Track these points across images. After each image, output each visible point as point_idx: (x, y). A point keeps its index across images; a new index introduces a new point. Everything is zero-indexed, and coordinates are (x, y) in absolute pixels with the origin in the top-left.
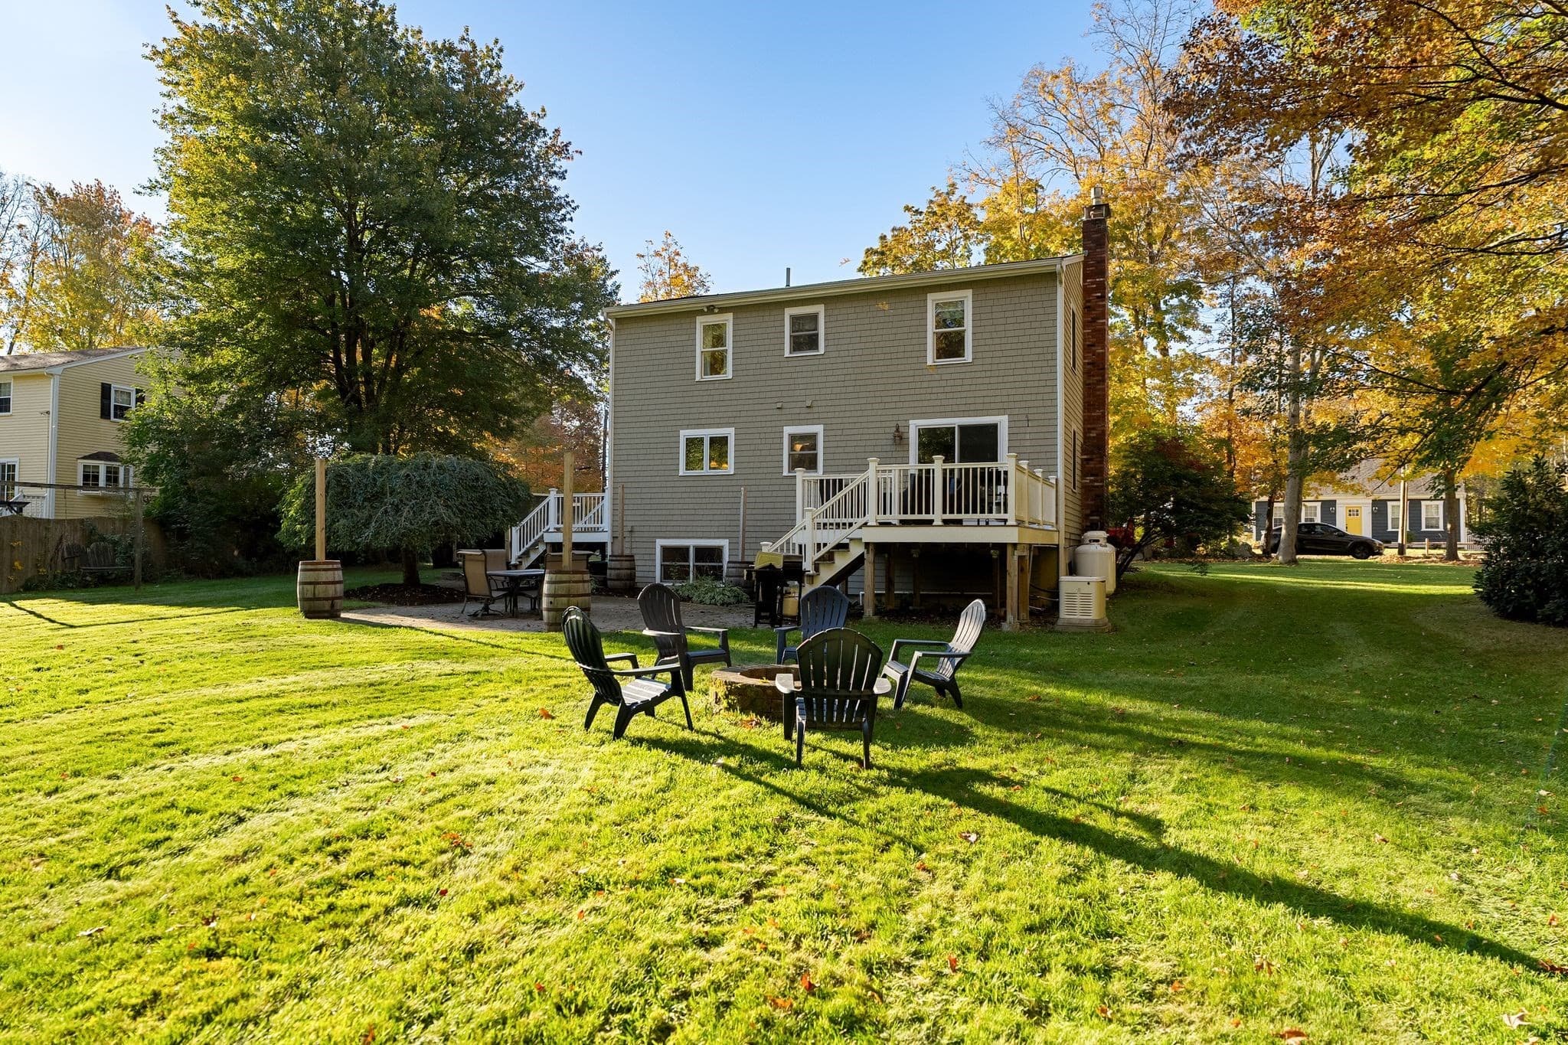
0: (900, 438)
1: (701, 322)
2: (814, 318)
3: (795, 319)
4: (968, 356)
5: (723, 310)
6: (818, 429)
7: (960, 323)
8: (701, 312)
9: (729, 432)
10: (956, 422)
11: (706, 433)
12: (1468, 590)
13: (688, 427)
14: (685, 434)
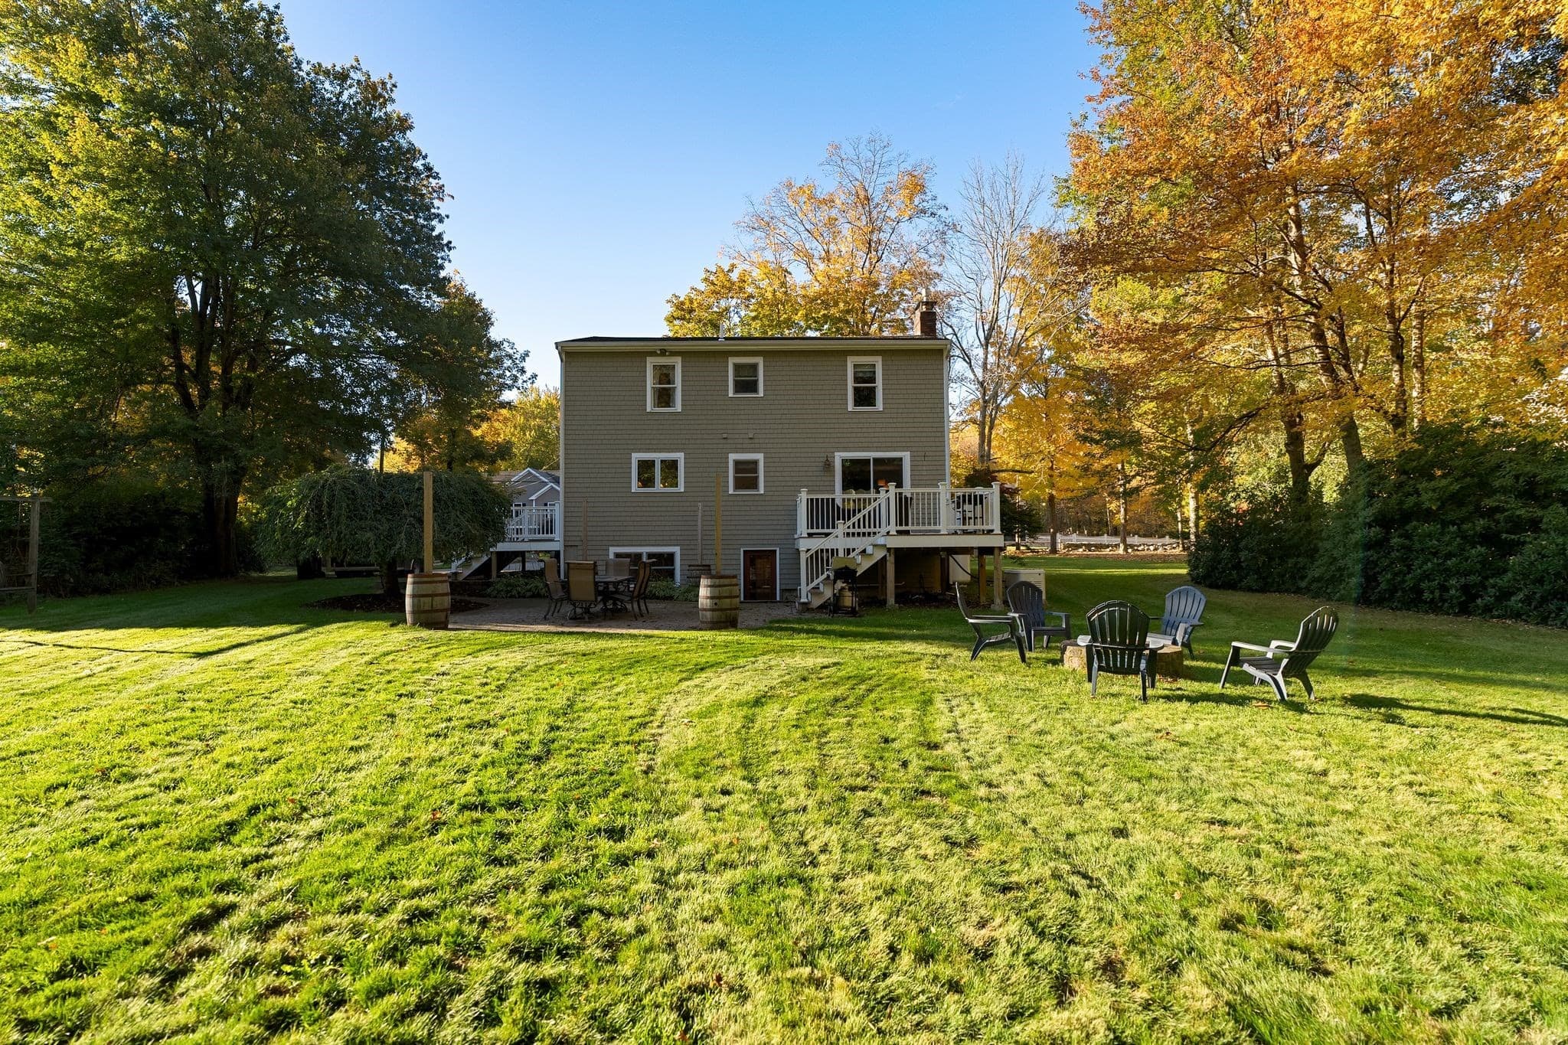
0: (828, 466)
1: (650, 362)
2: (754, 367)
3: (737, 367)
4: (880, 405)
5: (674, 354)
6: (759, 457)
7: (873, 380)
8: (653, 354)
9: (680, 456)
10: (871, 455)
11: (658, 457)
12: (1184, 571)
13: (639, 451)
14: (636, 457)
